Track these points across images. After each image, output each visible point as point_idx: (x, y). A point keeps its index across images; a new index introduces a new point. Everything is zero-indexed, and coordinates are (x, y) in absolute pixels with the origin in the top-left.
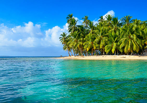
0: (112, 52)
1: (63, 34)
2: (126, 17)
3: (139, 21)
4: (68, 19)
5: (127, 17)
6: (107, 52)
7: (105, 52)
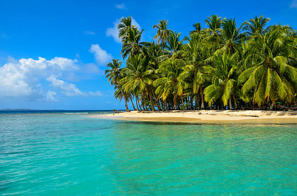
0: (222, 102)
1: (112, 62)
2: (254, 20)
3: (287, 27)
4: (121, 29)
5: (256, 20)
6: (210, 103)
7: (205, 102)
